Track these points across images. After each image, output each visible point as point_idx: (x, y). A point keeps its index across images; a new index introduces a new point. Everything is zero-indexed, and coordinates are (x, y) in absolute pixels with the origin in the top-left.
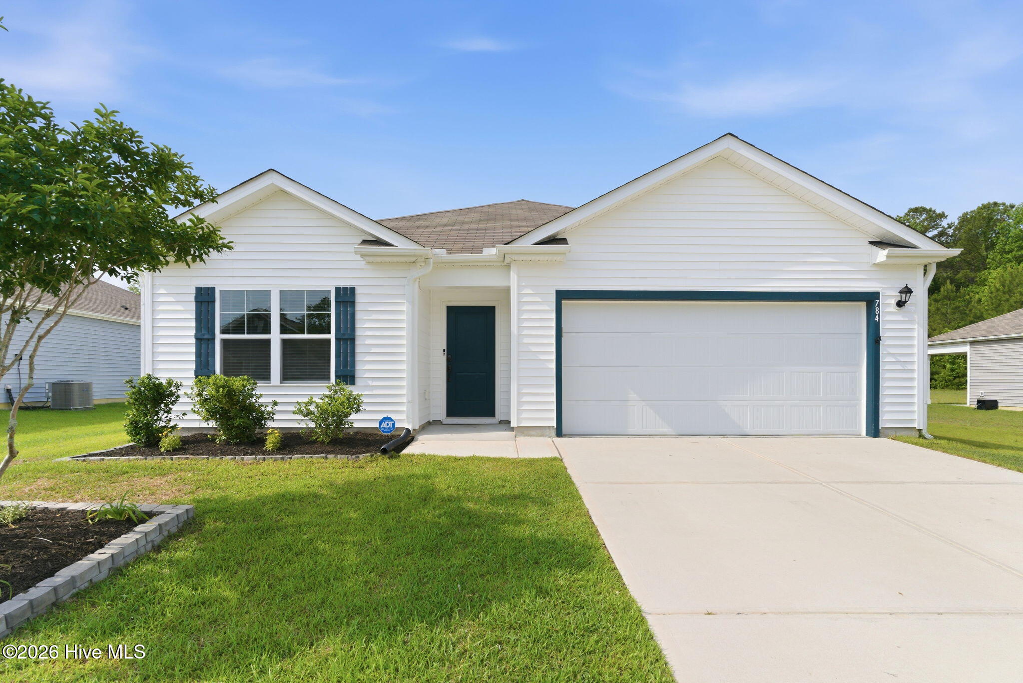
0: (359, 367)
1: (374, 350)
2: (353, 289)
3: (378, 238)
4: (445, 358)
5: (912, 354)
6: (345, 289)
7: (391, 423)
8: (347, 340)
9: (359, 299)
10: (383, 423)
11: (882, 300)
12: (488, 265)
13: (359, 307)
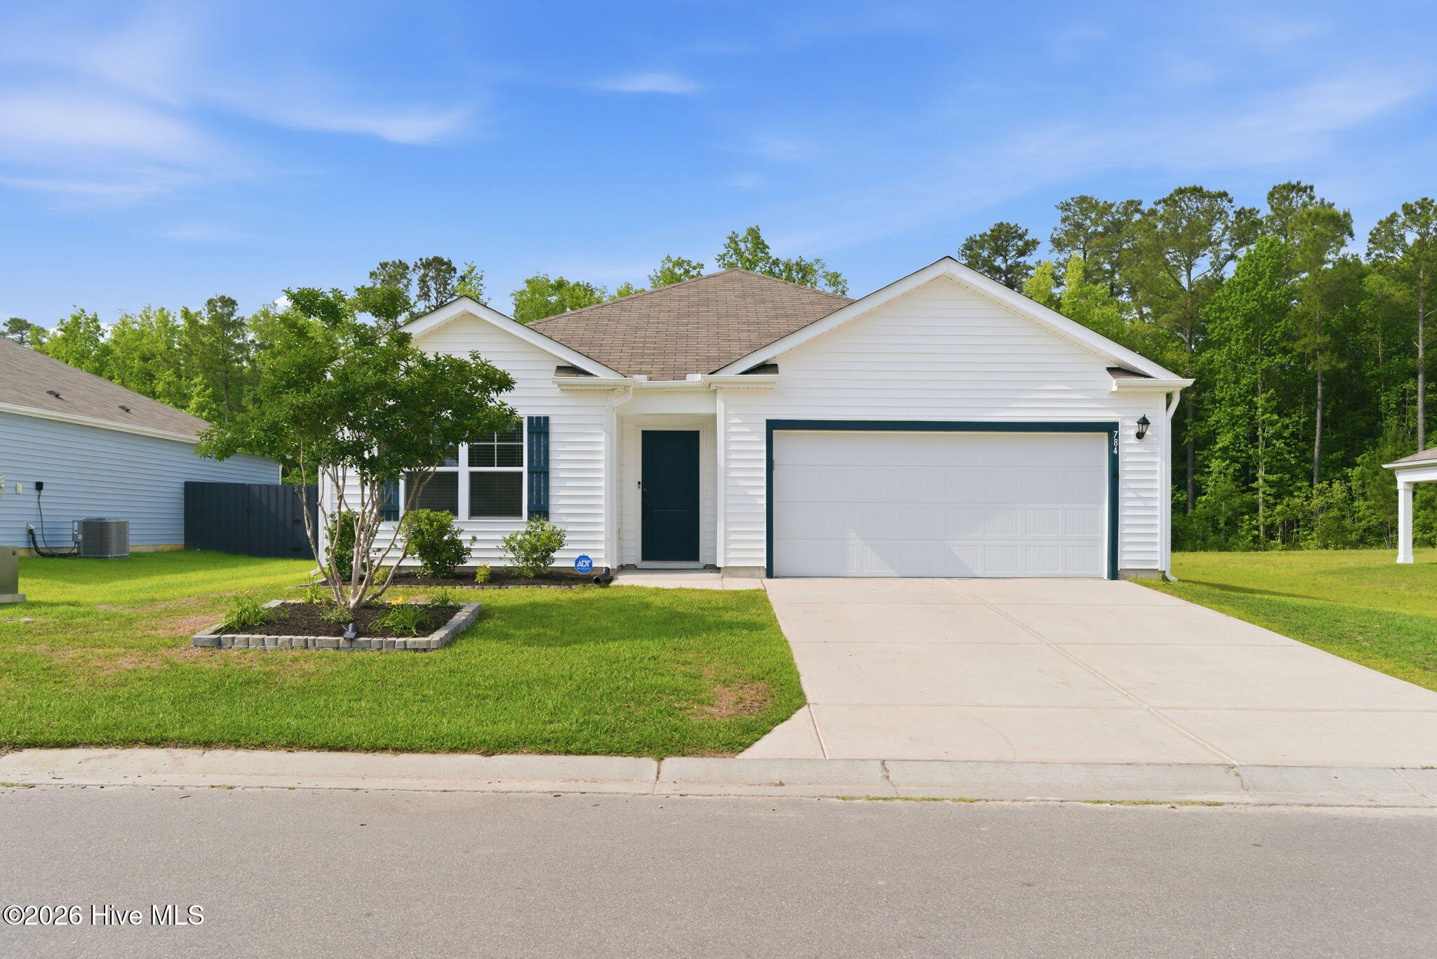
0: (552, 501)
1: (569, 484)
2: (546, 419)
3: (573, 365)
4: (640, 492)
5: (1154, 490)
6: (538, 418)
7: (587, 564)
8: (541, 472)
9: (554, 429)
10: (580, 562)
11: (1122, 431)
12: (693, 390)
13: (552, 438)
